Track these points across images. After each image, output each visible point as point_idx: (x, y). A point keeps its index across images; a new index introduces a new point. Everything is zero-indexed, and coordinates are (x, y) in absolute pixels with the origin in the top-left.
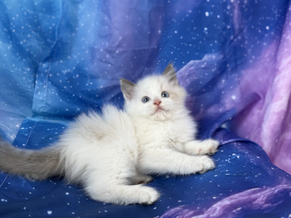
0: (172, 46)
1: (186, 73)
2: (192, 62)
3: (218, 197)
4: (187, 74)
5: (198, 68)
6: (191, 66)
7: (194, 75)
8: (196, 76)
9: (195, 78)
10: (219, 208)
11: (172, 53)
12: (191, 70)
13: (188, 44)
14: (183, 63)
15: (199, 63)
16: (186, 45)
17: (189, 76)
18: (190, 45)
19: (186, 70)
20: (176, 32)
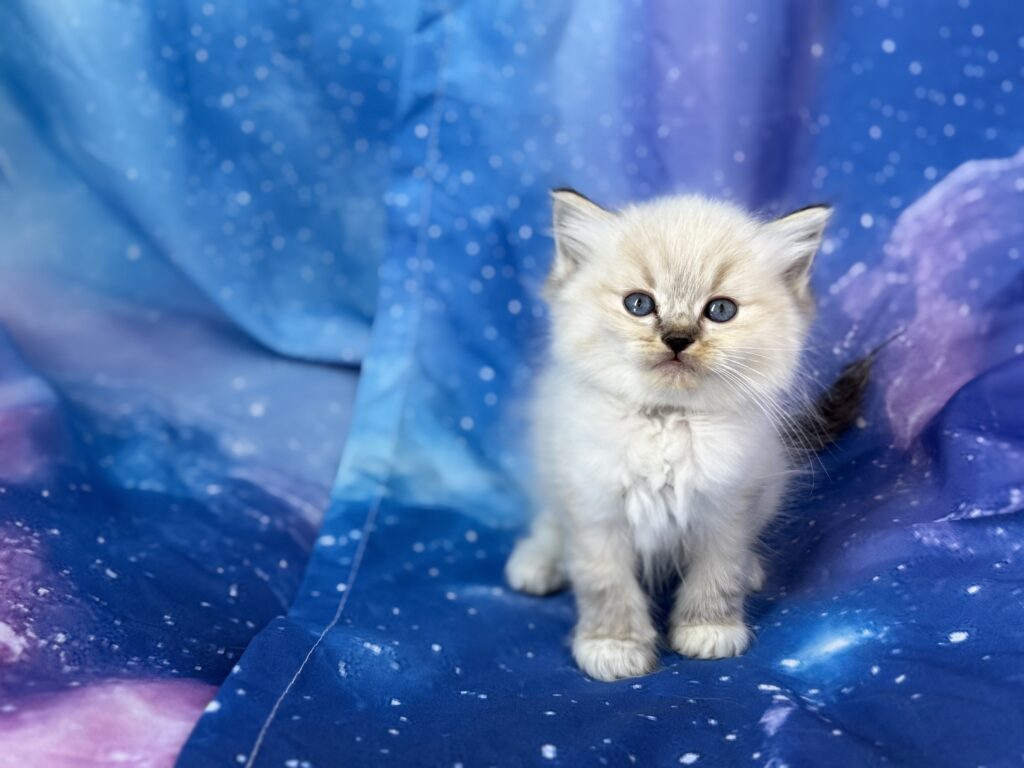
0: (875, 103)
1: (945, 214)
2: (969, 170)
4: (949, 221)
5: (999, 193)
6: (969, 186)
7: (984, 223)
8: (993, 229)
9: (991, 236)
11: (875, 132)
12: (969, 205)
13: (950, 94)
14: (930, 173)
15: (1004, 174)
16: (939, 98)
17: (962, 227)
18: (960, 100)
19: (944, 205)
20: (889, 46)
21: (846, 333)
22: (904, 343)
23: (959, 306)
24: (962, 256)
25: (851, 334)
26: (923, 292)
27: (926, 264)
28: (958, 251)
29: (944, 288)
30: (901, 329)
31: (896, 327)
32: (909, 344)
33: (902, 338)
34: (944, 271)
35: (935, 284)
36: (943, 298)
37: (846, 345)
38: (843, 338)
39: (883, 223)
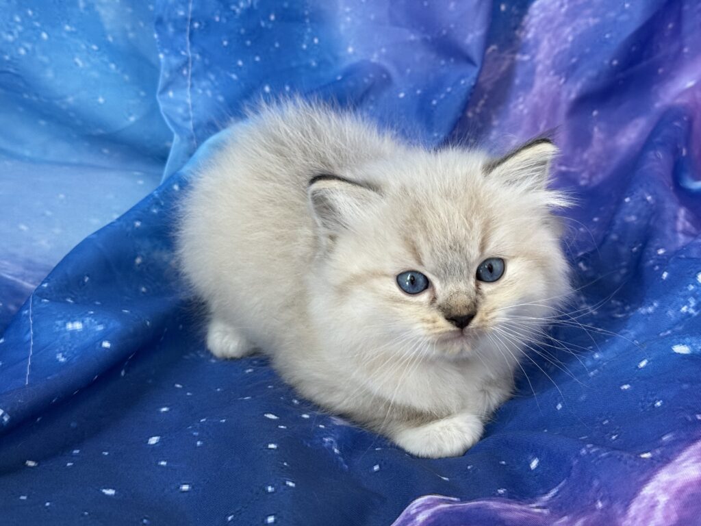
3: (658, 452)
4: (563, 10)
7: (589, 11)
8: (594, 16)
10: (663, 499)
17: (573, 14)
21: (479, 100)
22: (522, 111)
23: (560, 79)
24: (570, 38)
25: (482, 102)
26: (540, 68)
27: (545, 44)
28: (568, 34)
29: (554, 66)
30: (521, 100)
31: (518, 98)
32: (526, 111)
33: (521, 107)
34: (557, 50)
35: (548, 62)
36: (552, 73)
37: (478, 110)
38: (476, 105)
39: (514, 10)
